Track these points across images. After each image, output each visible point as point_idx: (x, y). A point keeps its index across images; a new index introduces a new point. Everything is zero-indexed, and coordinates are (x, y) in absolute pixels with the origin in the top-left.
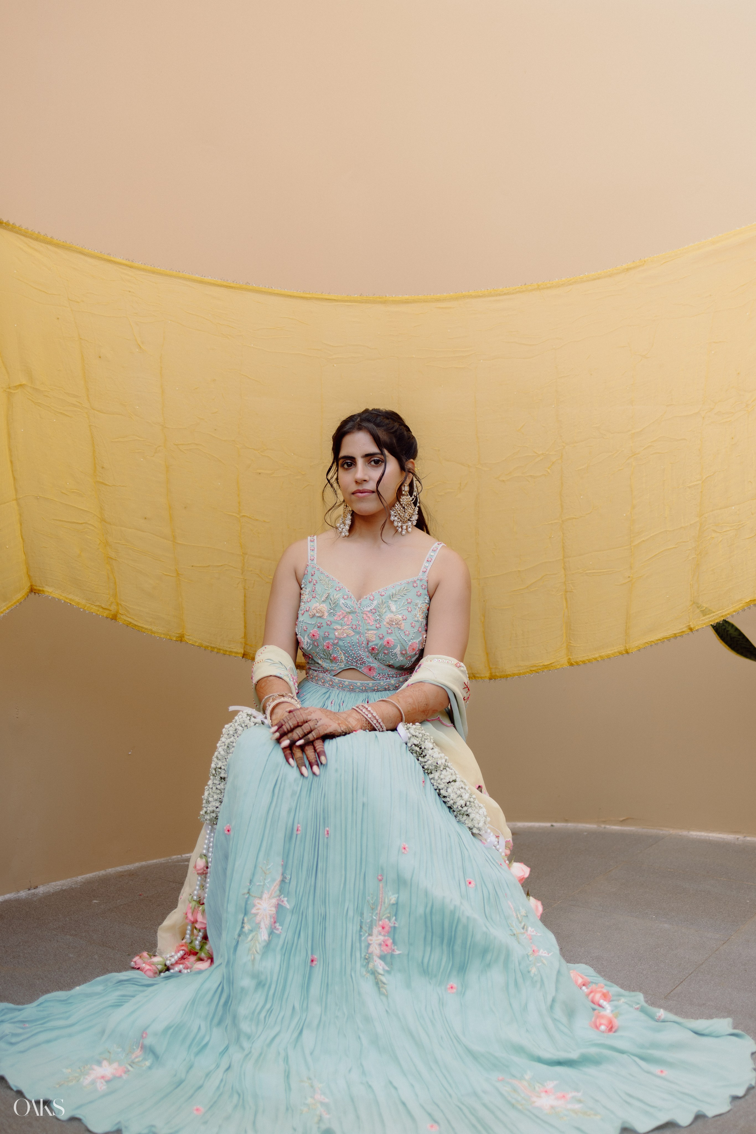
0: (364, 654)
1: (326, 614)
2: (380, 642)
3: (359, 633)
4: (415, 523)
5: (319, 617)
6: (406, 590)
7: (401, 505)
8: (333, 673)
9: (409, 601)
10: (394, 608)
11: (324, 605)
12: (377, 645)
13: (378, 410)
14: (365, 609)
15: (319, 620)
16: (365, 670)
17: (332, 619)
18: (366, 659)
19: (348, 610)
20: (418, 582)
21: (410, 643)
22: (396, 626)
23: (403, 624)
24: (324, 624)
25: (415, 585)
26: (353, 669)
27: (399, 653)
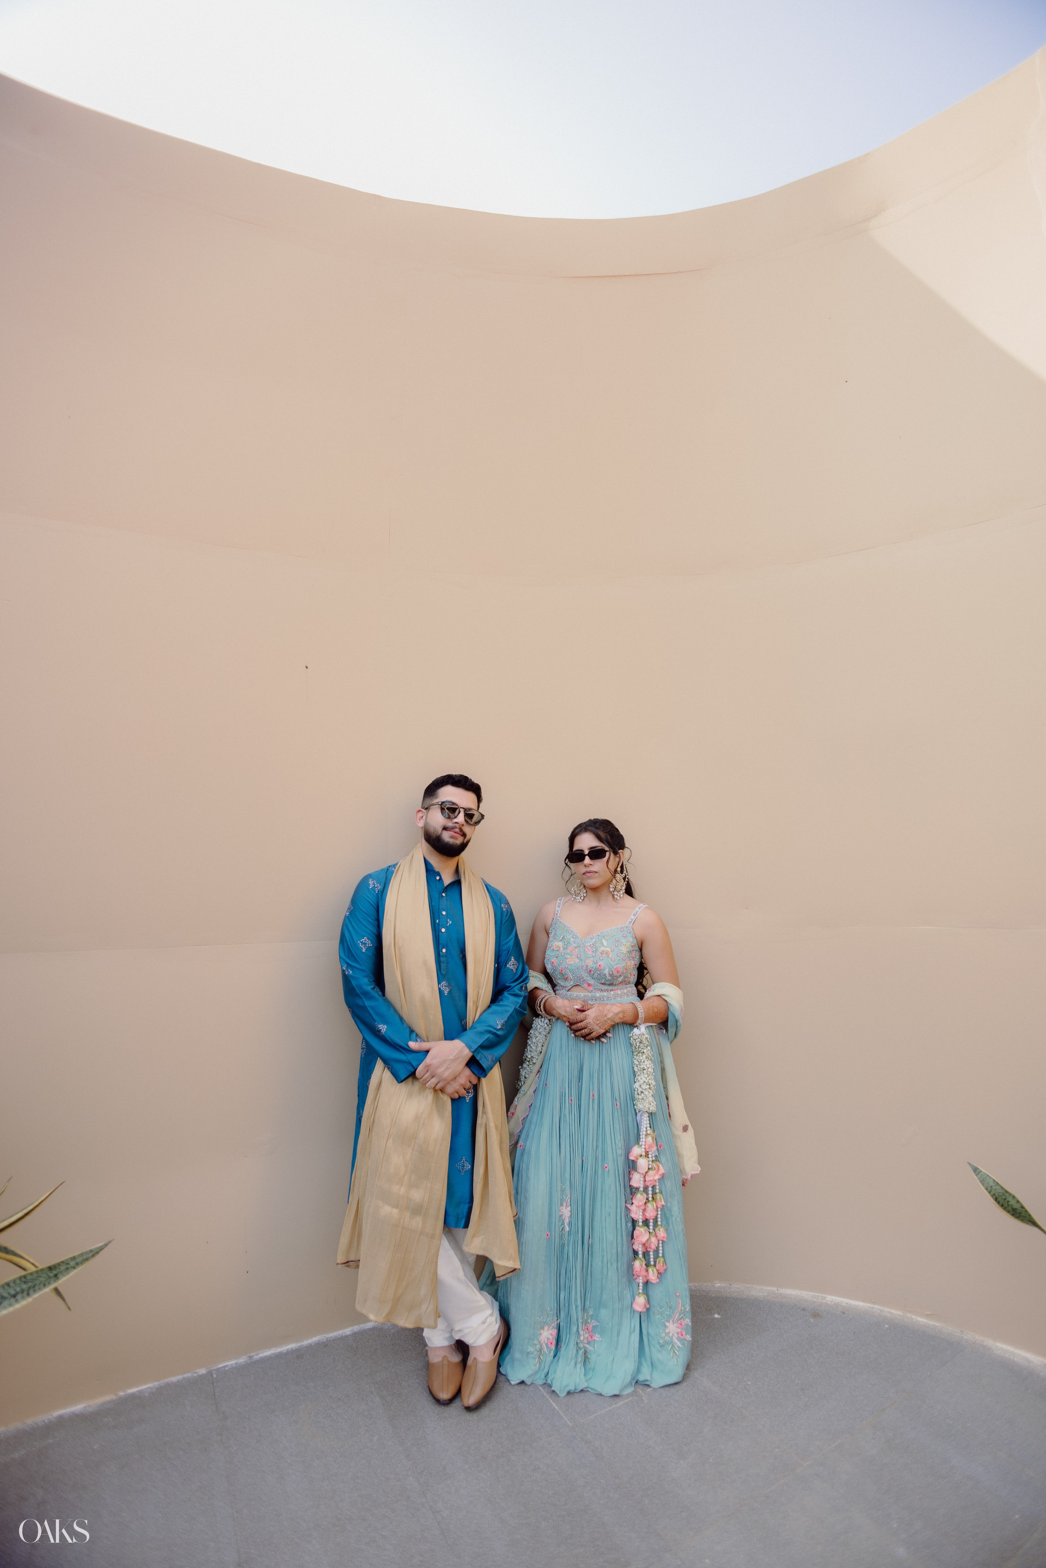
0: (585, 975)
1: (562, 949)
2: (595, 966)
3: (581, 960)
4: (624, 891)
5: (557, 950)
6: (616, 933)
7: (616, 880)
8: (567, 989)
9: (617, 940)
10: (605, 943)
11: (561, 943)
12: (593, 968)
13: (597, 819)
14: (587, 944)
15: (557, 952)
16: (585, 985)
17: (565, 952)
18: (585, 978)
19: (575, 945)
20: (625, 928)
21: (615, 967)
22: (605, 955)
23: (611, 954)
24: (560, 955)
25: (622, 930)
26: (578, 985)
27: (607, 973)
